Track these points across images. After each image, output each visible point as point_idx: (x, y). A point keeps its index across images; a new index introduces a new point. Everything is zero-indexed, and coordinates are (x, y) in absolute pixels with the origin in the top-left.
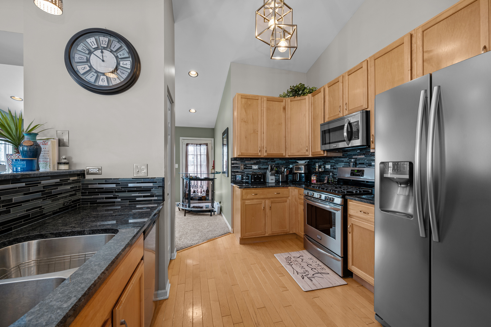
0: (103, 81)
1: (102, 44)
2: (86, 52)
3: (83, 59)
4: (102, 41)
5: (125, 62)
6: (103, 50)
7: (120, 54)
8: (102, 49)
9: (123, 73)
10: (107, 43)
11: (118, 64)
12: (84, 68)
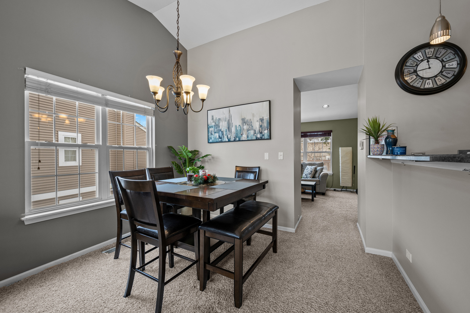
0: (429, 84)
1: (428, 55)
2: (413, 66)
3: (411, 71)
4: (428, 52)
5: (451, 64)
6: (429, 60)
7: (446, 58)
8: (427, 59)
9: (449, 73)
10: (432, 53)
11: (444, 66)
12: (412, 78)
